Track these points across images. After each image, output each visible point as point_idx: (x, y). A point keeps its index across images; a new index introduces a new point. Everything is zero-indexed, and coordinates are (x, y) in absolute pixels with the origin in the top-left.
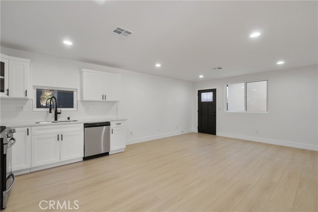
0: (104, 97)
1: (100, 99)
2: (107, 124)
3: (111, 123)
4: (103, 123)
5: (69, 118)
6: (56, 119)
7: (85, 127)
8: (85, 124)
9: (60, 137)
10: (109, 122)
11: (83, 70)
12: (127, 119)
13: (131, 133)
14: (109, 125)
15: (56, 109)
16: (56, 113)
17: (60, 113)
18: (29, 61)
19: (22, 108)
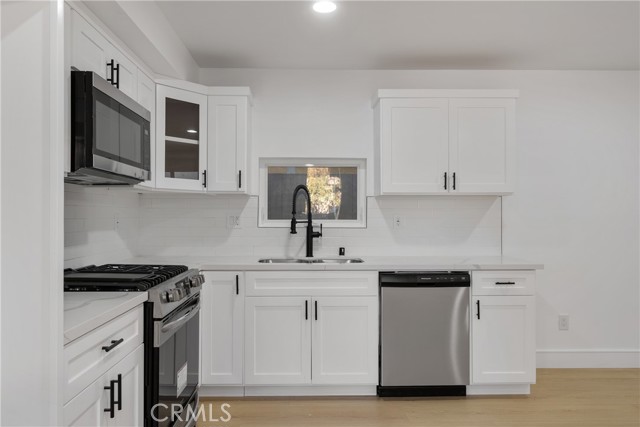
0: (449, 180)
1: (436, 187)
2: (461, 279)
3: (475, 278)
4: (445, 274)
5: (342, 252)
6: (309, 253)
7: (382, 284)
8: (382, 274)
9: (311, 310)
10: (466, 274)
11: (381, 93)
12: (541, 267)
13: (563, 323)
14: (467, 283)
15: (310, 222)
16: (311, 235)
17: (319, 235)
18: (246, 90)
19: (237, 218)
